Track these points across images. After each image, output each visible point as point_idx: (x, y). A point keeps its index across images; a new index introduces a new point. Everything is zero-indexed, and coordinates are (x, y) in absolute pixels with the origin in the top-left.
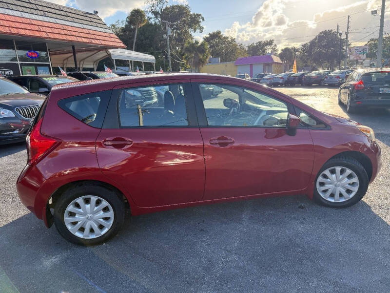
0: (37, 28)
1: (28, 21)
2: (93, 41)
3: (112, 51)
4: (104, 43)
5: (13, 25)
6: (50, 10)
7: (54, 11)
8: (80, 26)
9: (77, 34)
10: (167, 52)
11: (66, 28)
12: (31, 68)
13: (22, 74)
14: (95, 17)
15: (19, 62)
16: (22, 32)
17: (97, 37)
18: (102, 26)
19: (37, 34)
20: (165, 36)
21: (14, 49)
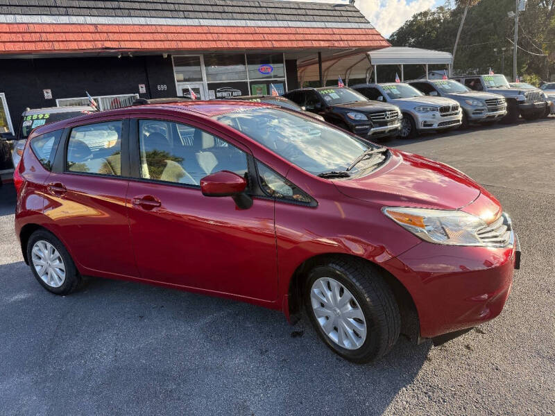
0: (261, 37)
1: (252, 30)
2: (336, 44)
3: (373, 54)
4: (352, 44)
5: (232, 37)
6: (284, 11)
7: (289, 11)
8: (322, 25)
9: (314, 37)
10: (513, 40)
11: (301, 31)
12: (261, 86)
13: (252, 94)
14: (349, 9)
15: (248, 80)
16: (241, 45)
17: (344, 37)
18: (357, 20)
19: (260, 45)
20: (511, 14)
21: (244, 64)
